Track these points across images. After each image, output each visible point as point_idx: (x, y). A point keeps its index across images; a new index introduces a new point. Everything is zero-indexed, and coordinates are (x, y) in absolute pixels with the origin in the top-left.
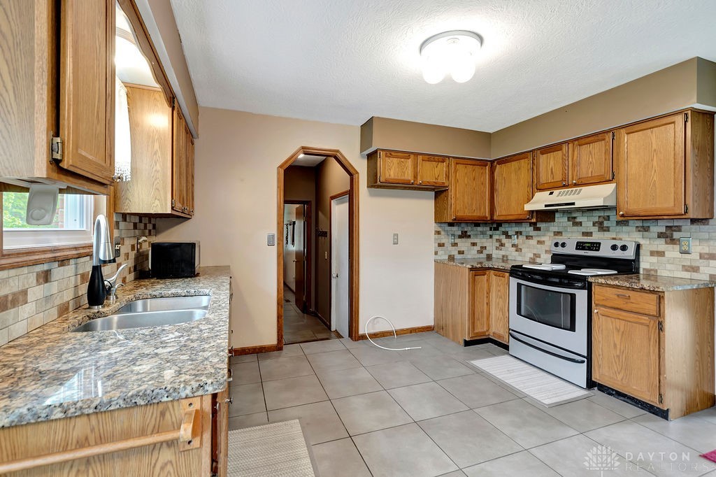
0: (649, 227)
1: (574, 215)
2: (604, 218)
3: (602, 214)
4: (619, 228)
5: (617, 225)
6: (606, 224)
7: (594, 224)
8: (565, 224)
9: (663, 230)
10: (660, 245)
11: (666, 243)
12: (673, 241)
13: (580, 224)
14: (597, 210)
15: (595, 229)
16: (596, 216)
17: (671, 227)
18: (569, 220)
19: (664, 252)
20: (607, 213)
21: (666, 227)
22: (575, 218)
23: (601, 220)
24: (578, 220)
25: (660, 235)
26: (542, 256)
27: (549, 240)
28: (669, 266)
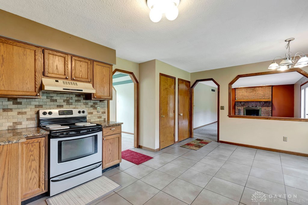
0: (88, 103)
1: (51, 95)
2: (69, 98)
3: (68, 96)
4: (77, 103)
5: (76, 102)
6: (71, 101)
7: (64, 101)
8: (45, 100)
9: (92, 104)
10: (91, 110)
11: (93, 109)
12: (95, 108)
13: (56, 100)
14: (66, 94)
15: (64, 104)
16: (65, 97)
17: (95, 103)
18: (47, 98)
19: (93, 112)
20: (71, 96)
21: (93, 103)
22: (52, 97)
23: (68, 99)
24: (55, 98)
25: (92, 106)
26: (23, 123)
27: (30, 111)
28: (94, 118)
